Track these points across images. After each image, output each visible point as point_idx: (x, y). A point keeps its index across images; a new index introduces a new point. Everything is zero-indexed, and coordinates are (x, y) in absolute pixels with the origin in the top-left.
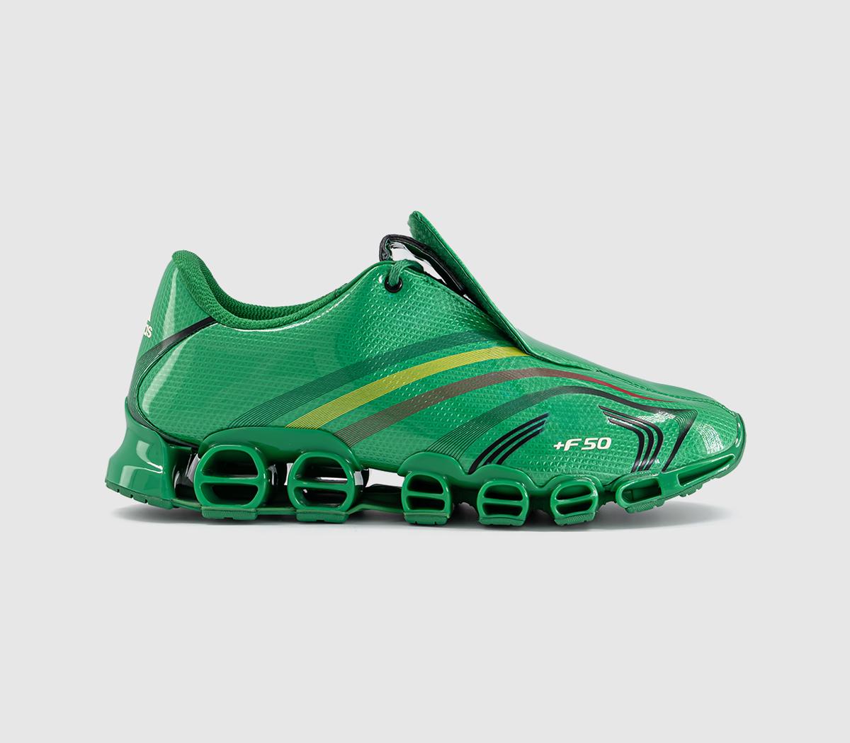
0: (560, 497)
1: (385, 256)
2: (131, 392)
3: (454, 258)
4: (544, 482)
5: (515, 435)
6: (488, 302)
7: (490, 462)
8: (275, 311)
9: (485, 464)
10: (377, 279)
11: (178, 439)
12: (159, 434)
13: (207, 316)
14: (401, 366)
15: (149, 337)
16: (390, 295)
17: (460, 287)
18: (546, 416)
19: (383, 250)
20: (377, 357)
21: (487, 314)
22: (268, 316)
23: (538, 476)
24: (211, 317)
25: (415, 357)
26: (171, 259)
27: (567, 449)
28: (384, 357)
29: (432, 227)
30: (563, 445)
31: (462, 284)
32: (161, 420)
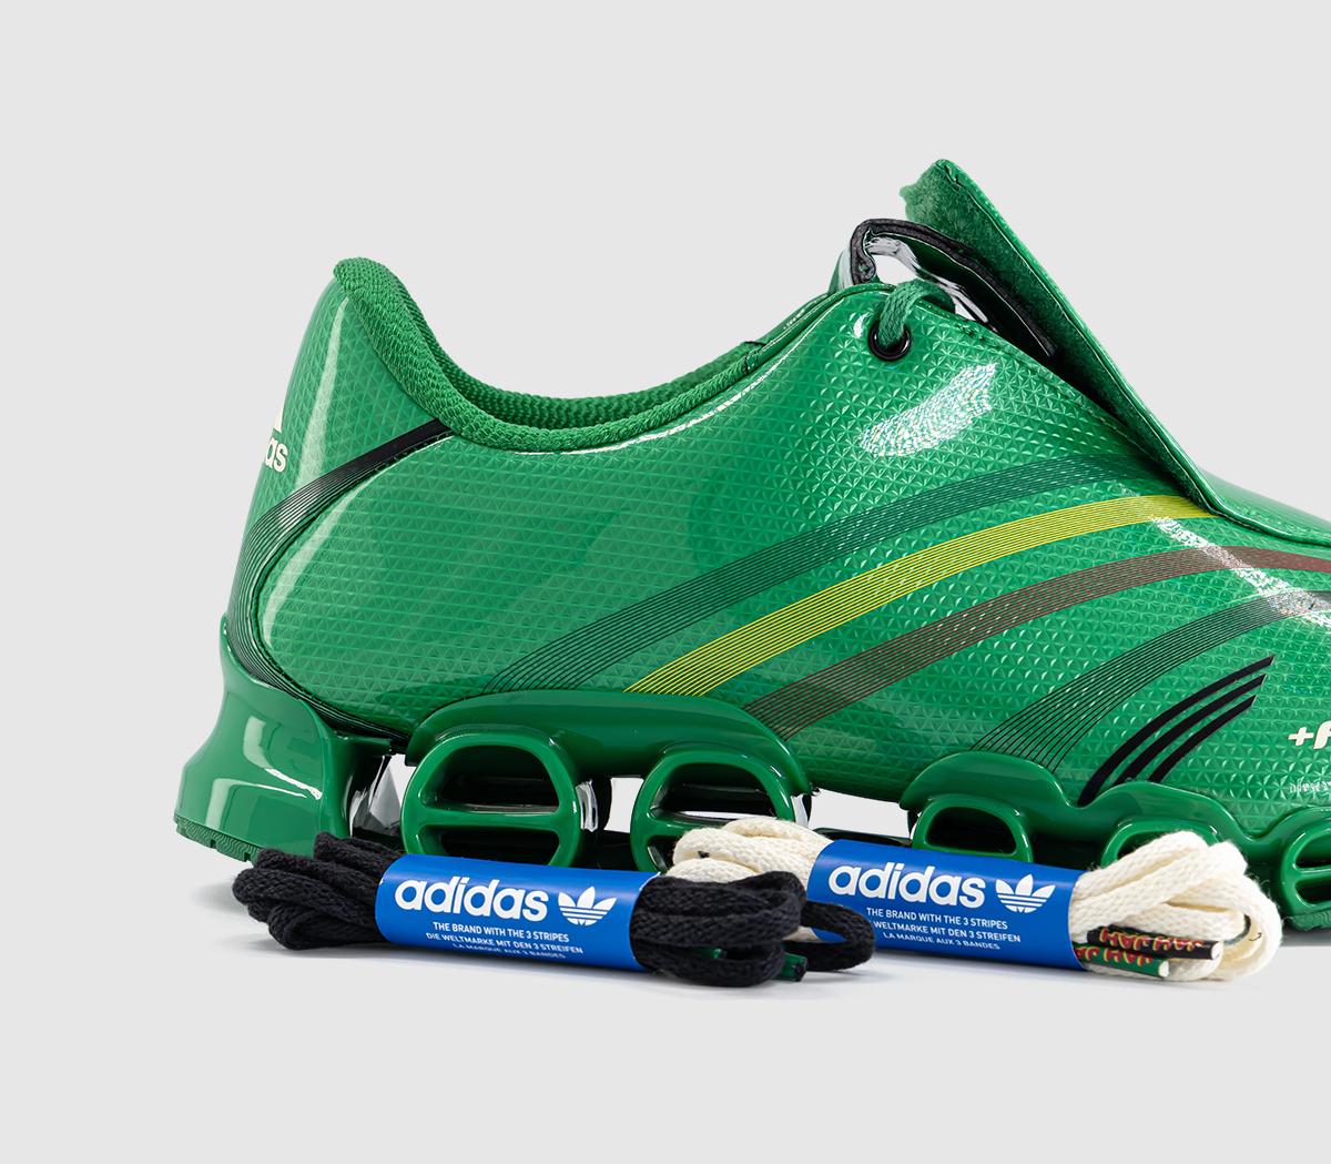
0: (1304, 862)
1: (867, 271)
2: (236, 604)
3: (1035, 277)
4: (1265, 826)
5: (1192, 710)
6: (1119, 385)
7: (1134, 777)
8: (575, 409)
9: (1120, 781)
10: (850, 328)
11: (358, 718)
12: (312, 706)
13: (426, 419)
14: (910, 542)
15: (280, 469)
16: (881, 367)
17: (1048, 348)
18: (1266, 663)
19: (859, 258)
20: (853, 519)
21: (1116, 416)
22: (559, 421)
23: (1252, 812)
24: (437, 420)
25: (944, 518)
26: (332, 276)
27: (1320, 743)
28: (868, 520)
29: (983, 200)
30: (1311, 735)
31: (1053, 340)
32: (317, 672)
